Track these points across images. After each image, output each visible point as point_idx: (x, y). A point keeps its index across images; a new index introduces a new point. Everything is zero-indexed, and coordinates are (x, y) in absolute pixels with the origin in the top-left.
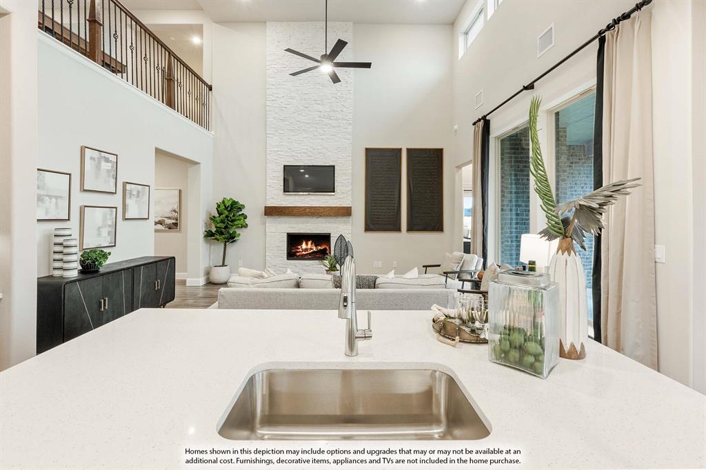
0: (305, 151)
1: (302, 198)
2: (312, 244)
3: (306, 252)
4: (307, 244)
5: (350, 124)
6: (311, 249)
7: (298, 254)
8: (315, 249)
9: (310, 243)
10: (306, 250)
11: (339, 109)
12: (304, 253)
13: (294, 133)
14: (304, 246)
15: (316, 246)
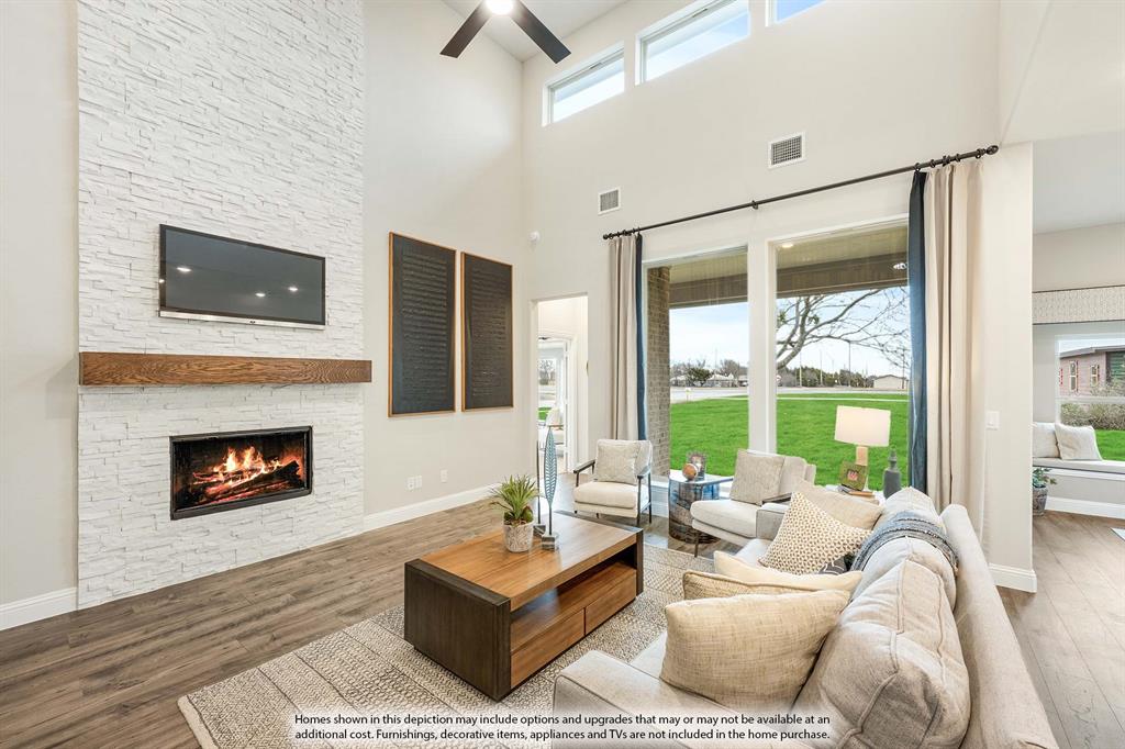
0: (235, 199)
1: (227, 331)
2: (255, 456)
3: (239, 482)
4: (240, 459)
5: (359, 168)
6: (253, 470)
7: (212, 490)
8: (263, 470)
9: (248, 454)
10: (239, 474)
11: (334, 124)
12: (231, 484)
13: (197, 138)
14: (231, 464)
15: (267, 460)
